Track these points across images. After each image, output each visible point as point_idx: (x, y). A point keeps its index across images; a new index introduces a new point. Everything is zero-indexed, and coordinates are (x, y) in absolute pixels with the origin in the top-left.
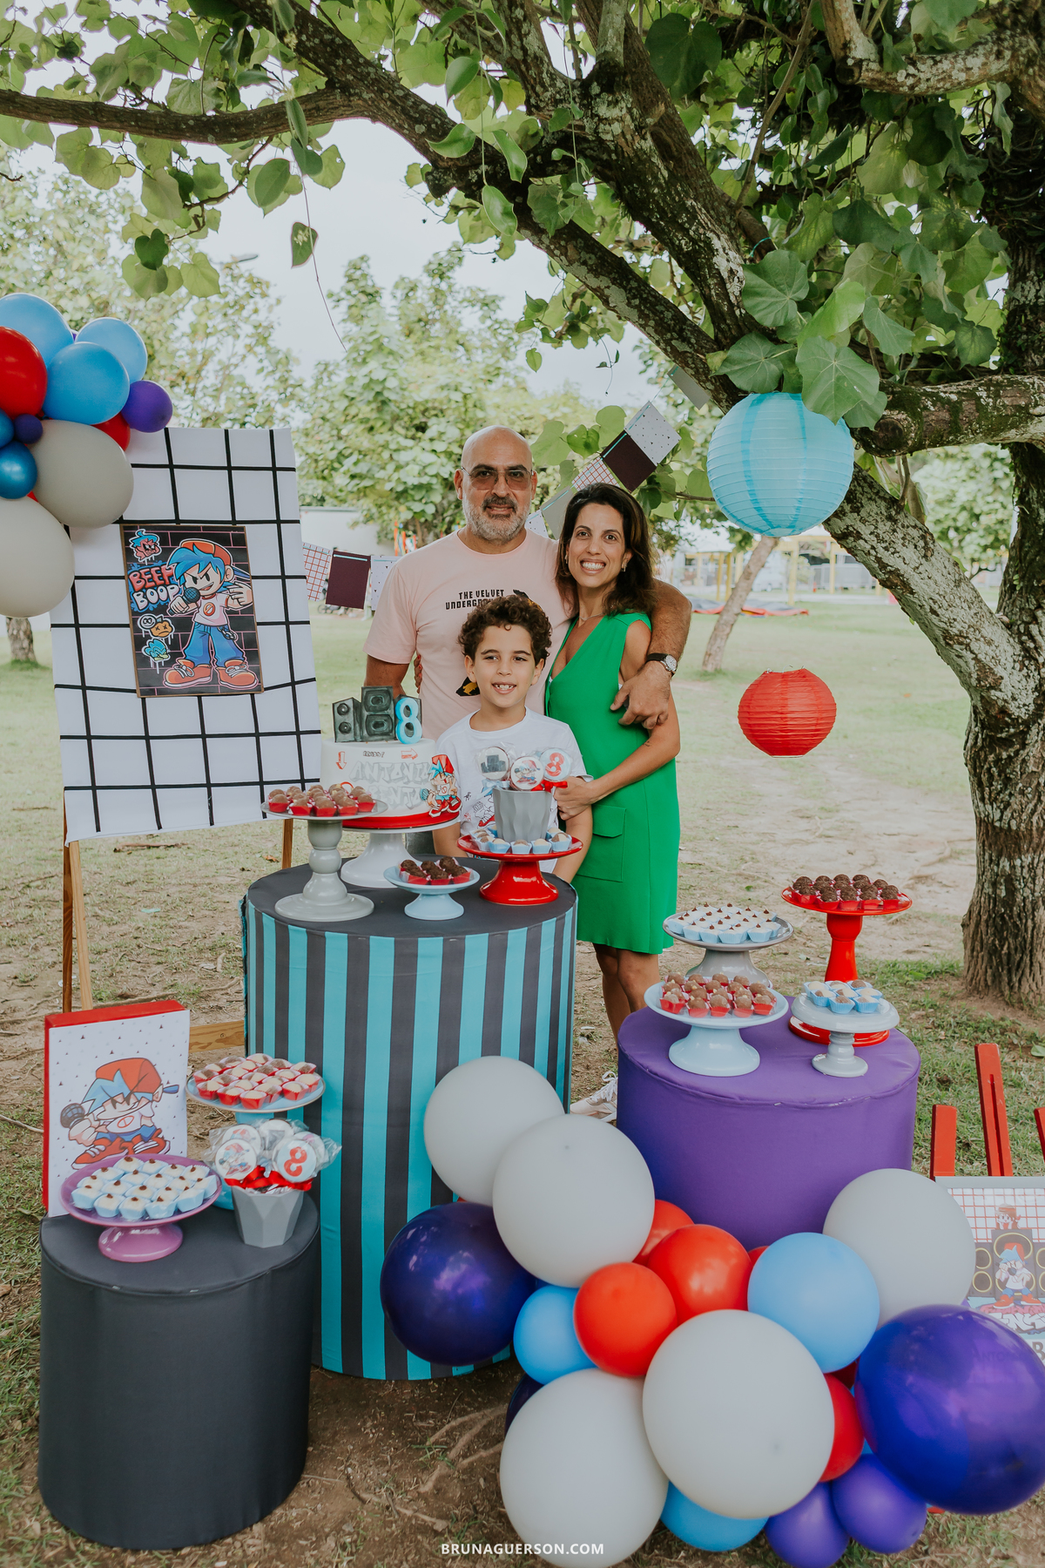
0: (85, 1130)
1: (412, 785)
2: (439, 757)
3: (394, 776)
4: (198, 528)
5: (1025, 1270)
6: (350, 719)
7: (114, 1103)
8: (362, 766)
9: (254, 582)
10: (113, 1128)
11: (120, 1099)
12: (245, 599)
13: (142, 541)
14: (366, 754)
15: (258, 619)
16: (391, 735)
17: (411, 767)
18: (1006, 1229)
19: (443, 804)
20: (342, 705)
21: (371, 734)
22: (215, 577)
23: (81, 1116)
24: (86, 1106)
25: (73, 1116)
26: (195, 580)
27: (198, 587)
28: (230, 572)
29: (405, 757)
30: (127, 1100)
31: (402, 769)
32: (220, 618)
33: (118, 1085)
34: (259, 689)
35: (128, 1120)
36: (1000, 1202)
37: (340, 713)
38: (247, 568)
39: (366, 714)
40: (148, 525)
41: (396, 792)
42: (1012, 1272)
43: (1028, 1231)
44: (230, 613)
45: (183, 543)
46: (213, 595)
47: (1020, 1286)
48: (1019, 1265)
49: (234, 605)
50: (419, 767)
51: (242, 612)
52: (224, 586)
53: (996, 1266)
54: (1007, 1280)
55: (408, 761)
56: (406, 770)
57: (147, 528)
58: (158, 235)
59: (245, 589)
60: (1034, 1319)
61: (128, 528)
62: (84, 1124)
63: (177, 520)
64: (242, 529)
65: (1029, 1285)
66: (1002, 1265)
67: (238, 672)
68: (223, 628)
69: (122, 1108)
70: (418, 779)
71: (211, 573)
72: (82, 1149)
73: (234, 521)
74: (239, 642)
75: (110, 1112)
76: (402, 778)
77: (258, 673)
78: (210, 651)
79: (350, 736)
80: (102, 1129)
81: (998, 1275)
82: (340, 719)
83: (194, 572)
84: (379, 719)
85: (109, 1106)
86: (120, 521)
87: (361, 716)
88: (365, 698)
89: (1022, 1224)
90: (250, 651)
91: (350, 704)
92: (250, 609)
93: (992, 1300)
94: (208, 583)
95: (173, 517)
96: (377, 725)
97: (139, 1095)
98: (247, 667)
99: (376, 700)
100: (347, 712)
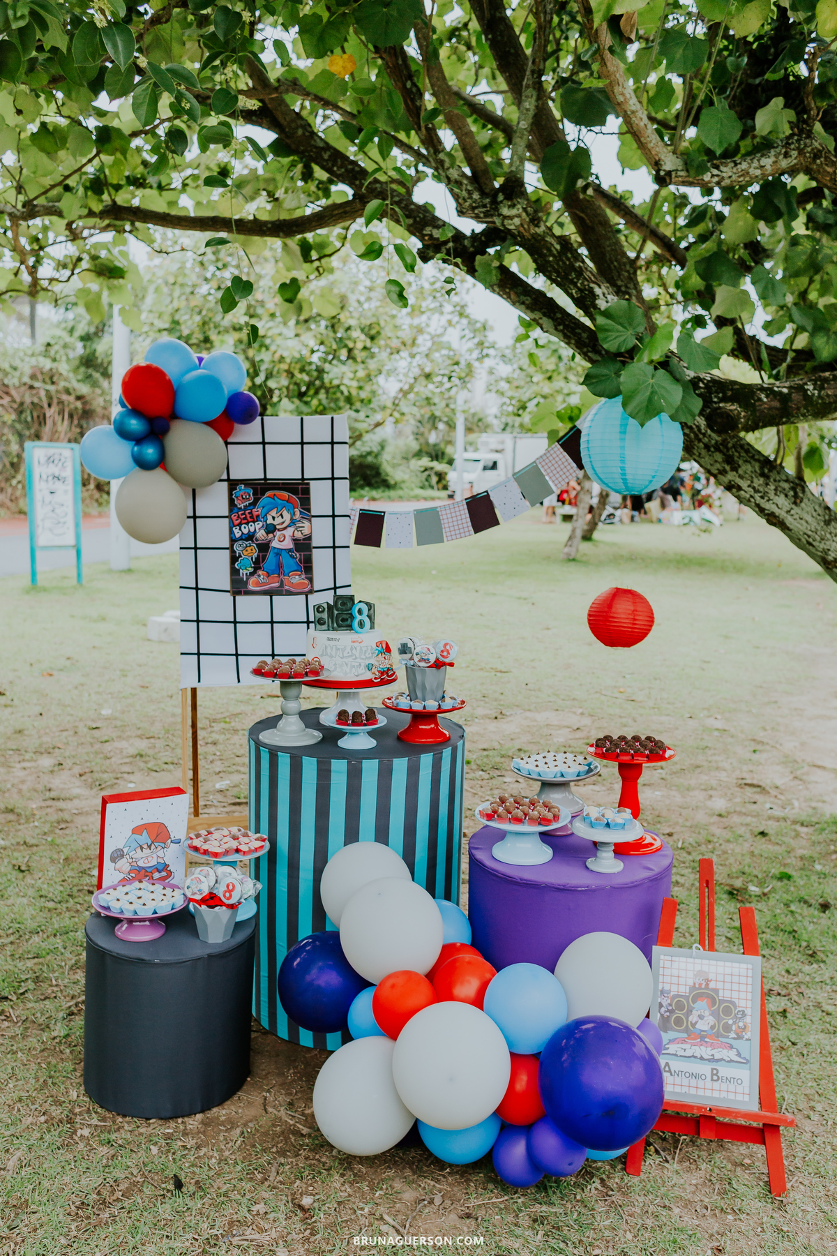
0: (124, 864)
1: (358, 660)
2: (381, 642)
3: (346, 654)
5: (711, 1018)
6: (325, 616)
7: (142, 848)
8: (326, 647)
9: (313, 519)
10: (141, 864)
11: (145, 846)
12: (306, 531)
13: (241, 493)
14: (328, 639)
15: (314, 544)
16: (350, 627)
17: (358, 649)
18: (700, 987)
19: (382, 673)
20: (320, 606)
21: (339, 626)
22: (287, 516)
23: (122, 856)
24: (125, 850)
25: (118, 855)
26: (274, 518)
27: (275, 523)
28: (298, 513)
29: (354, 642)
30: (149, 847)
31: (352, 649)
32: (288, 544)
33: (144, 838)
34: (311, 592)
35: (150, 859)
36: (698, 968)
37: (318, 612)
38: (309, 510)
39: (336, 612)
40: (247, 482)
42: (701, 1017)
43: (716, 991)
44: (295, 540)
45: (268, 494)
46: (285, 528)
47: (706, 1028)
48: (707, 1013)
49: (298, 535)
50: (364, 649)
51: (304, 539)
52: (293, 522)
53: (690, 1012)
54: (696, 1022)
55: (357, 644)
56: (354, 651)
57: (246, 485)
58: (294, 281)
59: (307, 524)
60: (713, 1052)
61: (233, 484)
62: (124, 860)
63: (265, 479)
64: (308, 484)
65: (712, 1027)
66: (694, 1012)
67: (297, 579)
68: (290, 550)
69: (146, 851)
70: (363, 657)
71: (285, 513)
72: (122, 876)
73: (303, 479)
74: (300, 560)
75: (139, 854)
76: (352, 656)
77: (311, 580)
78: (279, 566)
79: (325, 627)
80: (134, 864)
81: (690, 1019)
82: (319, 615)
83: (274, 513)
84: (345, 616)
85: (139, 850)
86: (228, 480)
87: (333, 613)
88: (335, 603)
89: (712, 985)
90: (307, 567)
91: (325, 606)
92: (309, 538)
93: (685, 1035)
94: (282, 520)
95: (262, 477)
96: (343, 620)
97: (156, 844)
98: (303, 576)
99: (343, 604)
100: (323, 611)
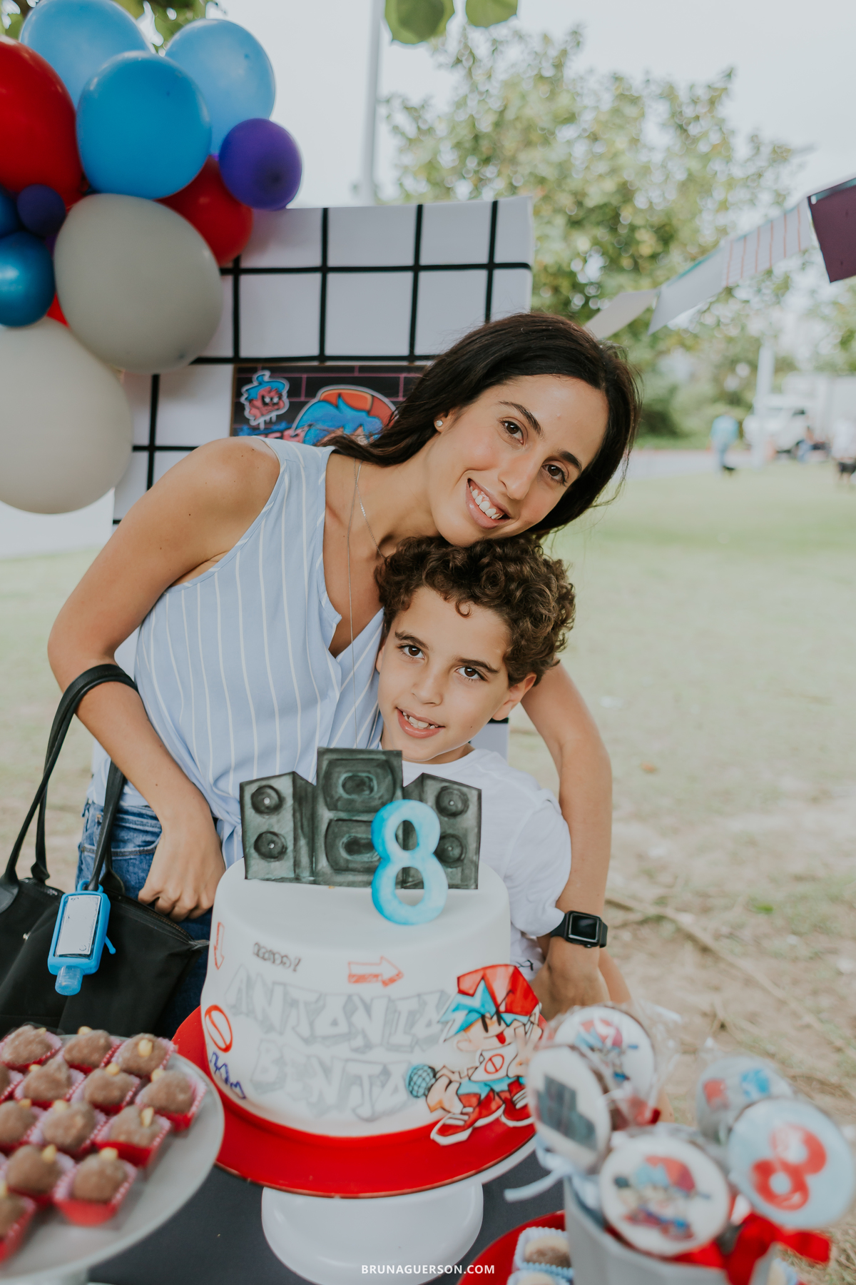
3: (322, 1029)
4: (351, 369)
6: (284, 824)
8: (249, 984)
13: (262, 390)
16: (362, 884)
17: (379, 1008)
20: (264, 788)
21: (338, 868)
29: (359, 979)
31: (349, 1010)
37: (258, 808)
39: (326, 815)
40: (277, 365)
41: (327, 1071)
45: (323, 393)
50: (405, 1006)
55: (369, 990)
56: (360, 1018)
57: (274, 371)
61: (245, 369)
63: (322, 357)
70: (401, 1038)
73: (411, 357)
76: (348, 1036)
79: (283, 867)
82: (258, 823)
84: (360, 833)
86: (236, 359)
87: (313, 818)
88: (326, 777)
91: (285, 786)
95: (315, 351)
99: (358, 784)
100: (277, 808)
